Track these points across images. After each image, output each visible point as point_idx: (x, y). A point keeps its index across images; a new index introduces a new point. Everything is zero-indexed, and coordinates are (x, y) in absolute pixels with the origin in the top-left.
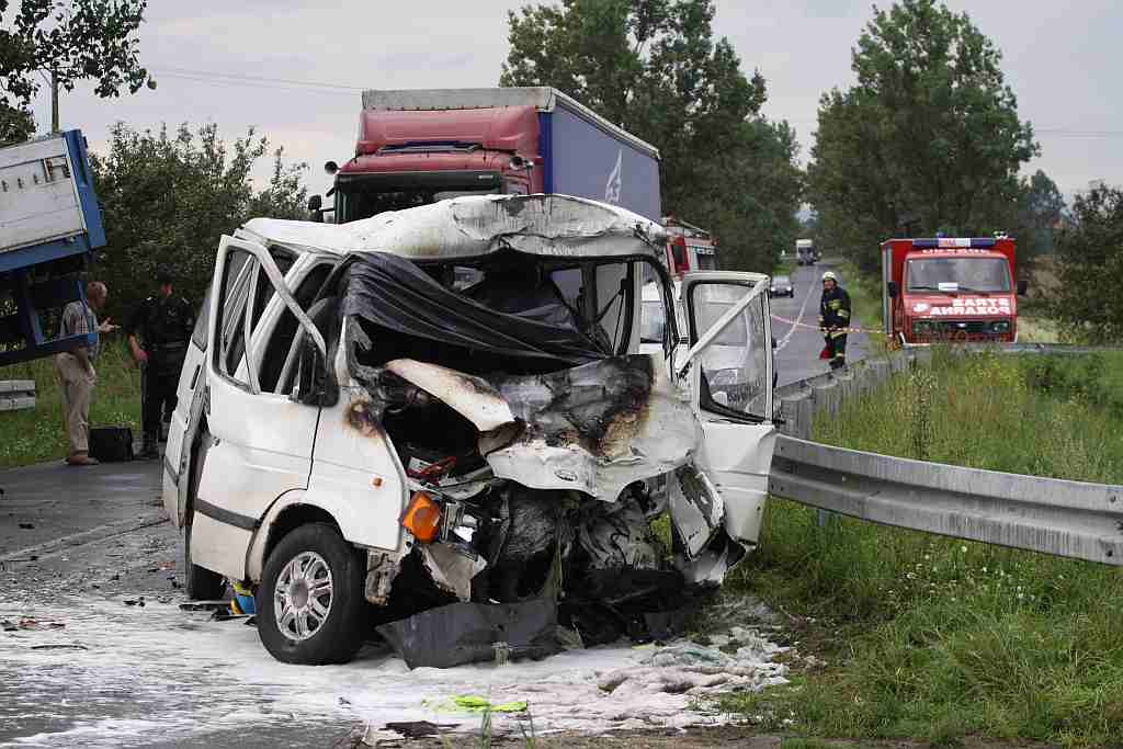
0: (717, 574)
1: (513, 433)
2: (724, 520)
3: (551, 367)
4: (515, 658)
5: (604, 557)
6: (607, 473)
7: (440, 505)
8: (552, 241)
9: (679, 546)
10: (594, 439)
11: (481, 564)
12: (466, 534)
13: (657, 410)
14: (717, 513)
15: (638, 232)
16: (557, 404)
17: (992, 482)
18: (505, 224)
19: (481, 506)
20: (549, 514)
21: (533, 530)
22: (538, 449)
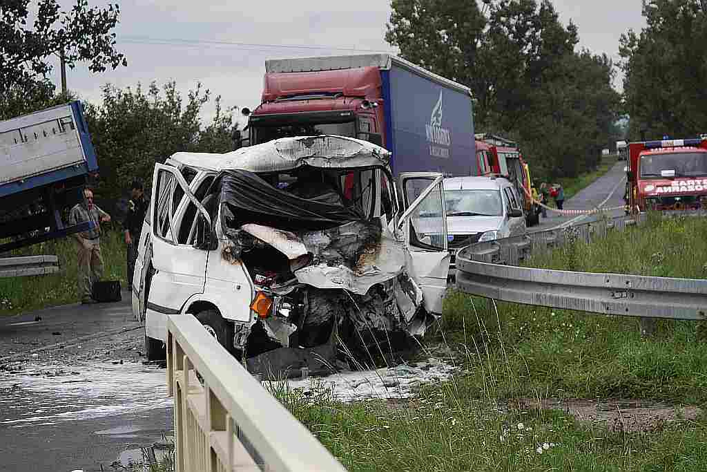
0: (421, 331)
1: (306, 260)
2: (424, 303)
3: (330, 224)
4: (313, 375)
5: (363, 325)
6: (361, 280)
7: (271, 298)
8: (329, 160)
9: (402, 318)
10: (353, 263)
11: (294, 328)
12: (285, 313)
13: (385, 245)
14: (419, 299)
15: (374, 154)
16: (331, 246)
17: (554, 276)
18: (303, 152)
19: (293, 298)
20: (329, 301)
21: (321, 311)
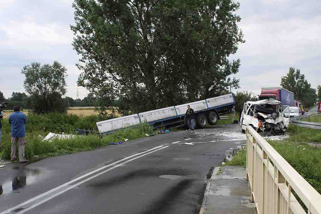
0: (285, 130)
1: (267, 118)
2: (285, 126)
3: (271, 113)
4: (267, 136)
5: (276, 129)
6: (276, 122)
7: (261, 124)
8: (271, 103)
9: (282, 128)
10: (274, 119)
11: (265, 129)
12: (264, 126)
13: (280, 117)
14: (285, 125)
15: (278, 102)
16: (271, 116)
17: (306, 122)
18: (267, 102)
19: (265, 124)
20: (270, 125)
21: (269, 126)
22: (270, 120)
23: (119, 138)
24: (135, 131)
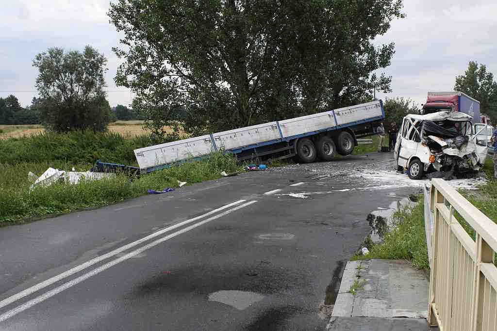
0: (478, 169)
1: (447, 147)
2: (479, 161)
3: (453, 137)
5: (461, 166)
6: (462, 153)
7: (435, 157)
8: (454, 118)
9: (472, 165)
10: (459, 148)
11: (441, 166)
12: (439, 161)
13: (469, 144)
14: (478, 160)
15: (467, 117)
16: (454, 143)
18: (447, 116)
19: (442, 157)
20: (452, 159)
21: (449, 161)
22: (450, 149)
23: (168, 180)
24: (201, 168)
